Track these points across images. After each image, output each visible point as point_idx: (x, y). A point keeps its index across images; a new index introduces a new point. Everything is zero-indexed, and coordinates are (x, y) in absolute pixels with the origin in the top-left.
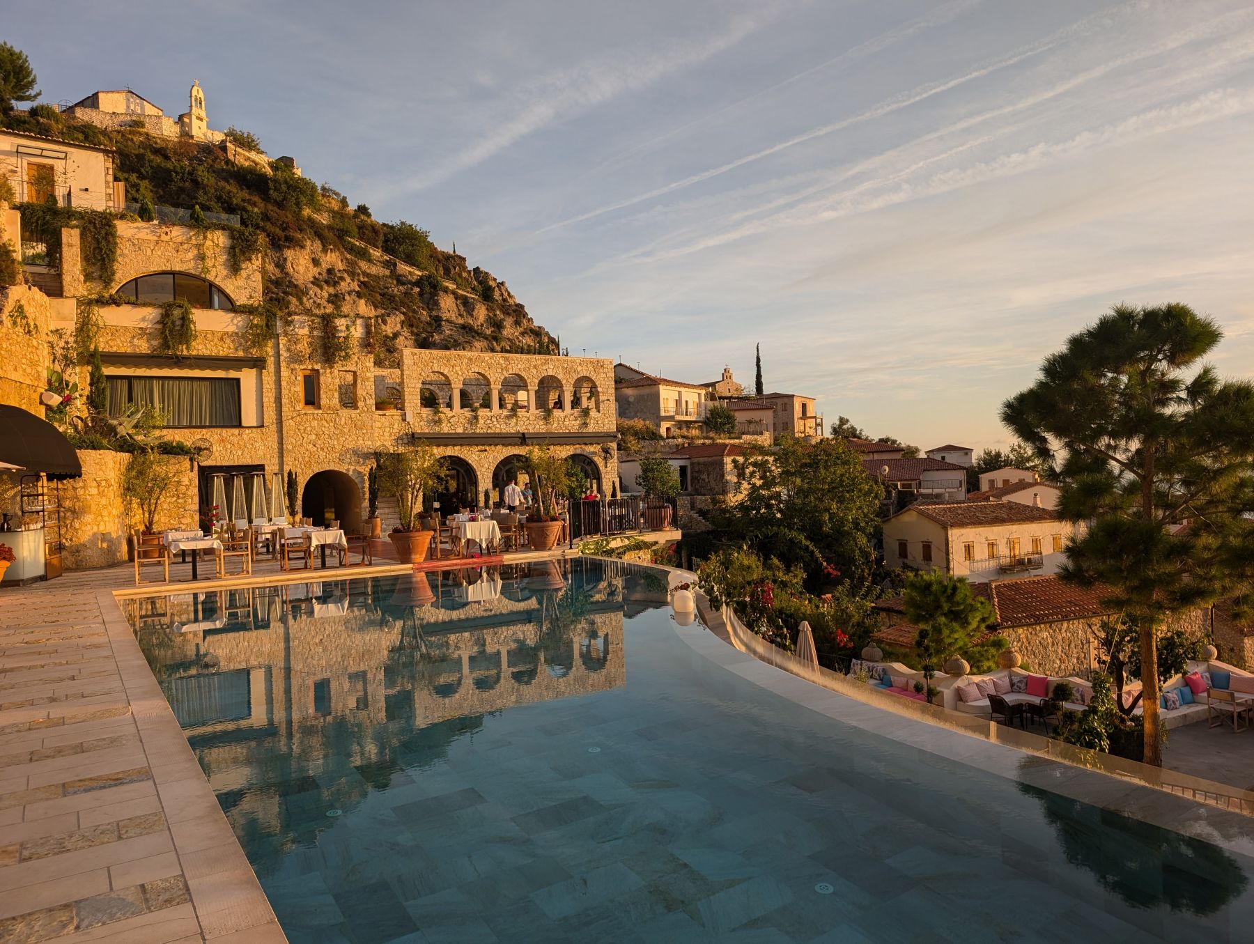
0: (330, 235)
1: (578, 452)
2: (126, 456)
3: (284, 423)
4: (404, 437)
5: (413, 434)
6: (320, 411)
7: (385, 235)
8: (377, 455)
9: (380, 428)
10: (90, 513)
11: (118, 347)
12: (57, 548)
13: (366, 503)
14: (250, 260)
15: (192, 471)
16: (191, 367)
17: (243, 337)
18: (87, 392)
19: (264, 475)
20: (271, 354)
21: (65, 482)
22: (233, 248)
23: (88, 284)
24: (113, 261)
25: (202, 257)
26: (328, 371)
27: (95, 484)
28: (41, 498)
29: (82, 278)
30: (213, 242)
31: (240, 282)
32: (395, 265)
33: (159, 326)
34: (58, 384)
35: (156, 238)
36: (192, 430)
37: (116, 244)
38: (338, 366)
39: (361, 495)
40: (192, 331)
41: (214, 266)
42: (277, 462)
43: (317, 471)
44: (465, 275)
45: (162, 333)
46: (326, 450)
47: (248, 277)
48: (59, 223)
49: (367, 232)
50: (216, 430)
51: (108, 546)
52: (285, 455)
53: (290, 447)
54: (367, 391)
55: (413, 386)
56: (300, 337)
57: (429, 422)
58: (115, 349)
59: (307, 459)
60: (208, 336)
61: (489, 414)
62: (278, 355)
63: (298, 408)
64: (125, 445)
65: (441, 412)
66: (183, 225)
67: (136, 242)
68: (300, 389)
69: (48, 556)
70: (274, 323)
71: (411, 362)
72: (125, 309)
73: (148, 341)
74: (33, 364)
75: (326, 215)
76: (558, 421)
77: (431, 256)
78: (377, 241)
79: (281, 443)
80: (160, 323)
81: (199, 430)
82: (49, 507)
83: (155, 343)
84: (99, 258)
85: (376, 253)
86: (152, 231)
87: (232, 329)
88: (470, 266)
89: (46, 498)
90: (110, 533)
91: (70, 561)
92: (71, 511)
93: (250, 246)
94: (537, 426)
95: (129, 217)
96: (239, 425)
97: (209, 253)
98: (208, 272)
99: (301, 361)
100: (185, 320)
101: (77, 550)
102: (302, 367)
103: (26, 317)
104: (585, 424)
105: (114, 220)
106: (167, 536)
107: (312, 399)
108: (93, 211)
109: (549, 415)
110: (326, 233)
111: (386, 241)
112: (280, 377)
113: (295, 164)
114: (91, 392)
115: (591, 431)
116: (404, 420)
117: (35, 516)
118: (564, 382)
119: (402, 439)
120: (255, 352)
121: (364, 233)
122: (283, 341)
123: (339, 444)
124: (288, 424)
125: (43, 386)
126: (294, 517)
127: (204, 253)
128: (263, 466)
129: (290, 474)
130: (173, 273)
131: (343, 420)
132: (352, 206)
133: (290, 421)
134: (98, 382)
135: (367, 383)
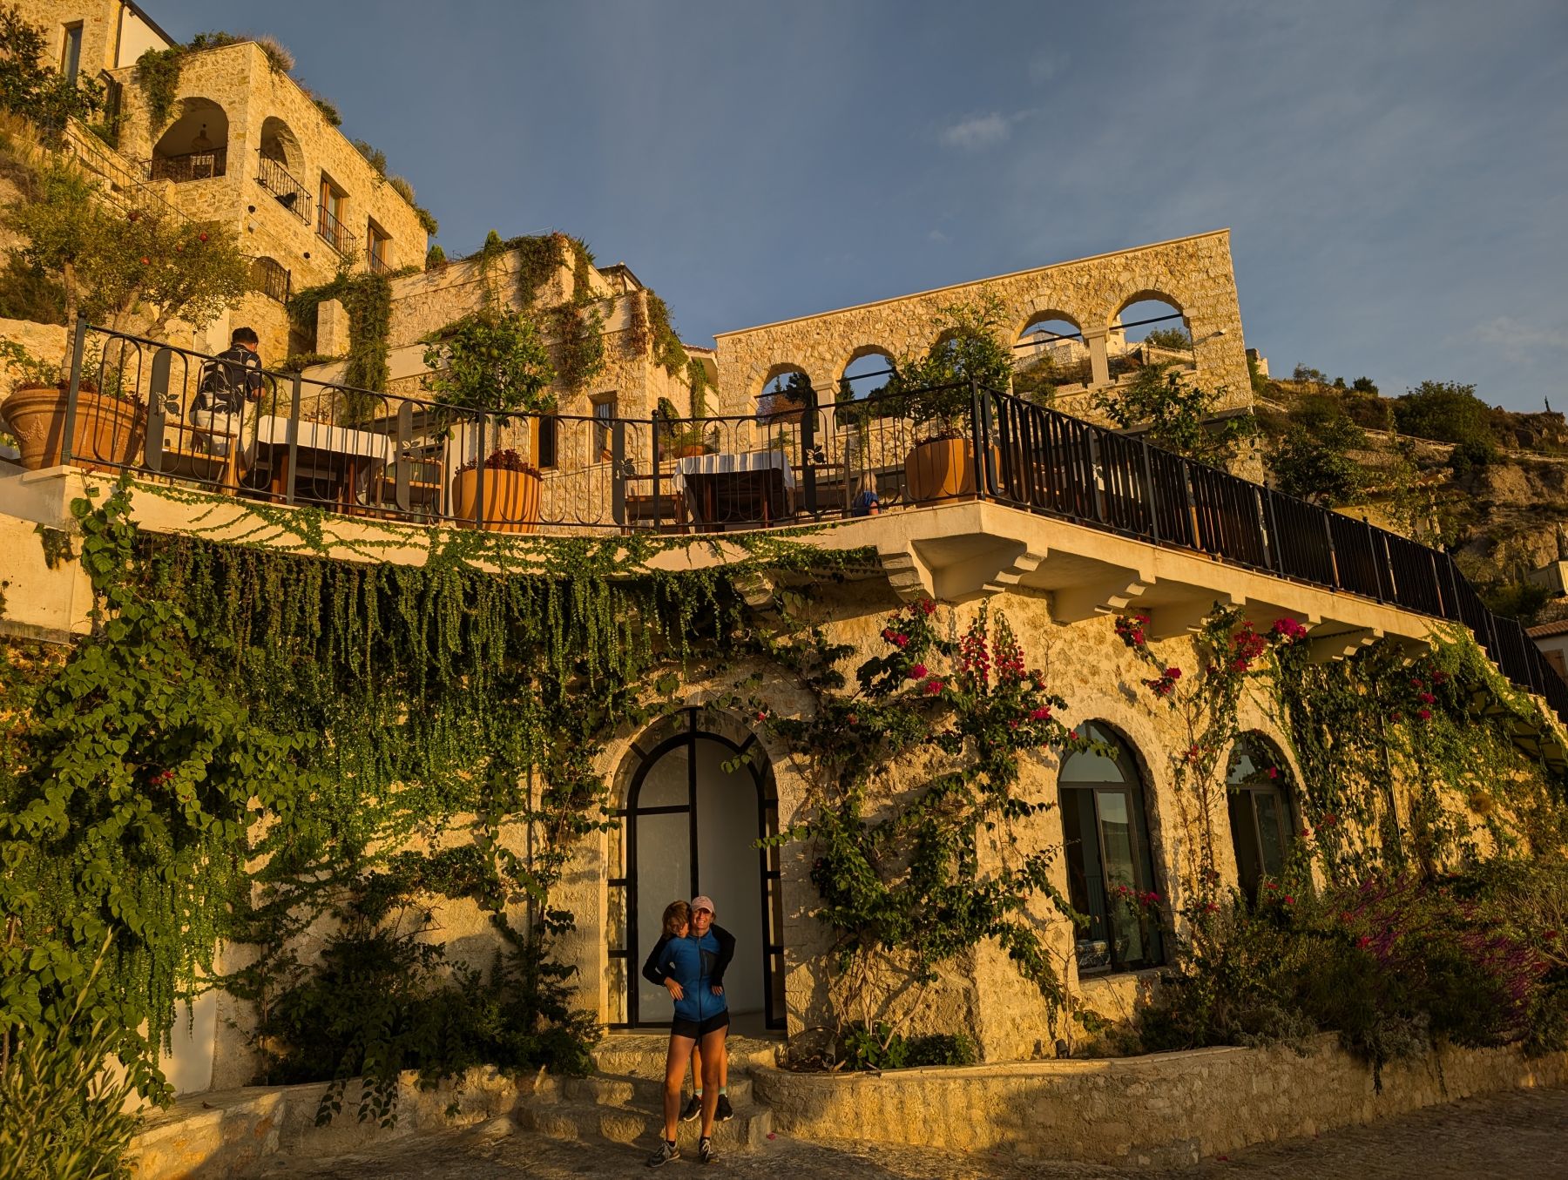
6: (557, 473)
22: (522, 270)
24: (386, 334)
25: (487, 296)
26: (570, 400)
30: (501, 271)
32: (1413, 446)
35: (435, 289)
37: (389, 311)
38: (587, 390)
41: (502, 304)
49: (1368, 412)
55: (735, 401)
67: (412, 301)
68: (526, 440)
78: (1385, 421)
85: (1381, 437)
86: (429, 282)
97: (496, 288)
105: (389, 279)
111: (1400, 417)
127: (489, 291)
132: (1346, 385)
135: (634, 409)
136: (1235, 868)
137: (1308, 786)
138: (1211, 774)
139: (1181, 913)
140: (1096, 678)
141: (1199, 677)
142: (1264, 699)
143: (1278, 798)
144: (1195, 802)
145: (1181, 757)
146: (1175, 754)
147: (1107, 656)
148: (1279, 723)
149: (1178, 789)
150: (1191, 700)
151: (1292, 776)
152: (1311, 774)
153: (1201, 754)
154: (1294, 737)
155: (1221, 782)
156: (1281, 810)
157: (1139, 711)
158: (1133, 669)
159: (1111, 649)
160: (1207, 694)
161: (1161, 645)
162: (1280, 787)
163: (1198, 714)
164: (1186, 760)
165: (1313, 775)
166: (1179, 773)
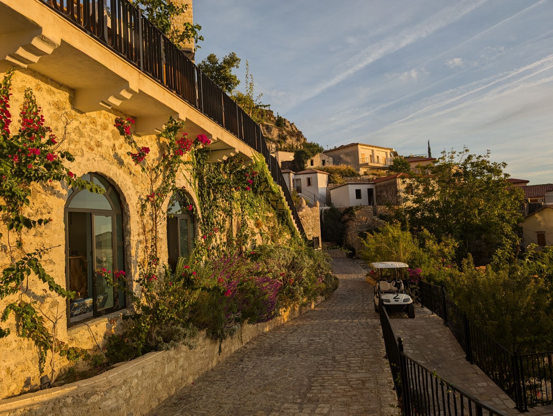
44: (271, 118)
88: (276, 116)
136: (167, 254)
137: (202, 216)
138: (160, 208)
139: (137, 281)
140: (100, 149)
141: (158, 159)
142: (188, 175)
143: (189, 221)
144: (151, 222)
145: (145, 198)
146: (142, 197)
147: (108, 138)
148: (193, 187)
149: (142, 215)
150: (153, 169)
151: (196, 211)
152: (204, 210)
153: (156, 197)
154: (199, 194)
155: (165, 212)
156: (190, 226)
157: (124, 172)
158: (123, 148)
159: (111, 135)
160: (161, 168)
161: (140, 139)
162: (191, 216)
163: (156, 178)
164: (148, 200)
165: (205, 211)
166: (143, 206)
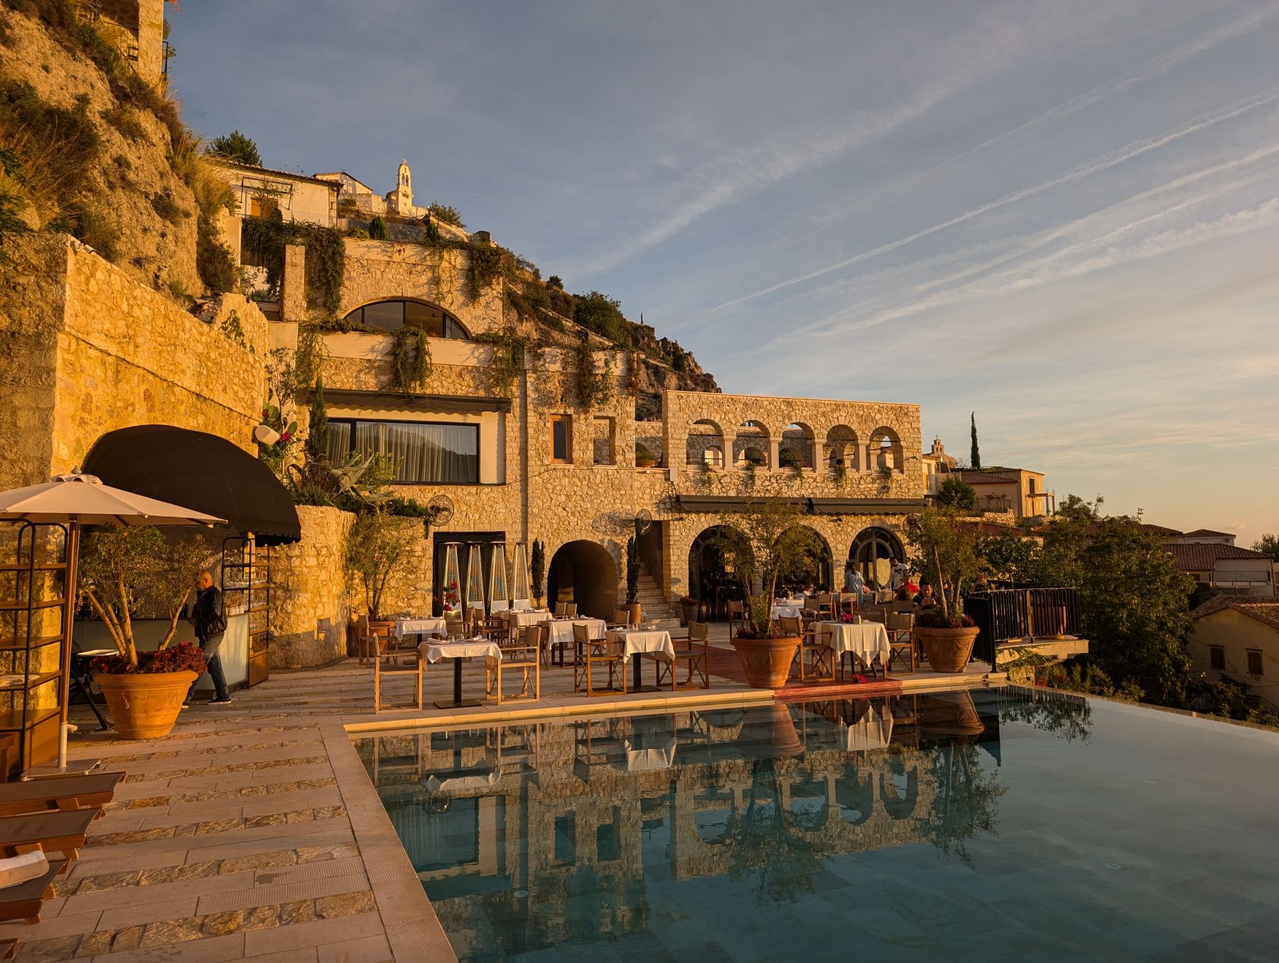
0: (525, 305)
1: (877, 524)
2: (351, 515)
3: (530, 480)
4: (667, 500)
5: (678, 497)
6: (572, 466)
7: (577, 306)
8: (638, 522)
9: (639, 489)
10: (306, 592)
11: (343, 383)
12: (262, 640)
13: (624, 584)
14: (490, 284)
15: (427, 538)
16: (424, 409)
17: (485, 373)
18: (306, 436)
19: (504, 544)
20: (516, 394)
21: (277, 548)
22: (471, 270)
23: (310, 312)
24: (340, 285)
25: (436, 281)
26: (582, 416)
27: (313, 552)
28: (247, 569)
29: (305, 304)
30: (450, 263)
31: (479, 311)
32: (587, 335)
33: (390, 359)
34: (273, 419)
35: (388, 259)
36: (423, 487)
37: (343, 265)
38: (594, 411)
39: (617, 572)
40: (427, 364)
41: (449, 292)
42: (520, 529)
43: (566, 541)
44: (653, 345)
45: (392, 367)
46: (577, 515)
47: (488, 305)
48: (283, 240)
49: (559, 303)
50: (450, 487)
51: (325, 637)
52: (530, 520)
53: (536, 511)
54: (626, 440)
55: (678, 437)
56: (550, 374)
57: (696, 482)
58: (338, 385)
59: (555, 526)
60: (445, 371)
61: (768, 474)
62: (524, 395)
63: (546, 462)
64: (347, 503)
65: (711, 470)
66: (417, 243)
67: (365, 263)
68: (549, 438)
69: (252, 653)
70: (521, 356)
71: (676, 407)
72: (352, 336)
73: (376, 376)
74: (247, 386)
75: (520, 286)
76: (852, 483)
77: (621, 327)
78: (569, 311)
79: (525, 505)
80: (392, 354)
81: (430, 487)
82: (257, 583)
83: (384, 378)
84: (325, 281)
85: (568, 324)
86: (383, 251)
87: (472, 362)
88: (658, 336)
89: (253, 569)
90: (329, 619)
91: (278, 658)
92: (283, 588)
93: (490, 268)
94: (826, 490)
95: (359, 234)
96: (476, 482)
97: (444, 276)
98: (444, 298)
99: (551, 404)
100: (420, 351)
101: (288, 642)
102: (552, 411)
103: (241, 334)
104: (886, 489)
105: (343, 237)
106: (401, 626)
107: (562, 449)
108: (320, 227)
109: (841, 476)
110: (521, 302)
111: (577, 312)
112: (526, 423)
113: (491, 239)
114: (311, 434)
115: (892, 496)
116: (667, 479)
117: (238, 595)
118: (859, 434)
119: (665, 503)
120: (498, 392)
121: (556, 304)
122: (531, 378)
123: (592, 508)
124: (534, 481)
125: (258, 417)
126: (538, 600)
127: (439, 278)
128: (503, 533)
129: (536, 544)
130: (403, 300)
131: (598, 477)
132: (545, 279)
133: (537, 478)
134: (319, 423)
135: (627, 432)
